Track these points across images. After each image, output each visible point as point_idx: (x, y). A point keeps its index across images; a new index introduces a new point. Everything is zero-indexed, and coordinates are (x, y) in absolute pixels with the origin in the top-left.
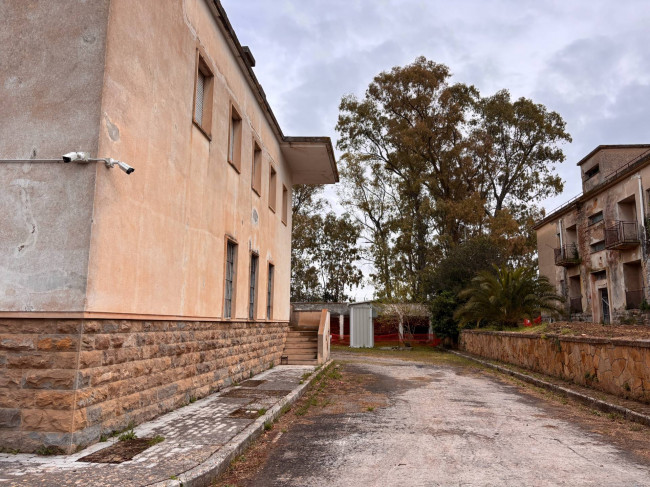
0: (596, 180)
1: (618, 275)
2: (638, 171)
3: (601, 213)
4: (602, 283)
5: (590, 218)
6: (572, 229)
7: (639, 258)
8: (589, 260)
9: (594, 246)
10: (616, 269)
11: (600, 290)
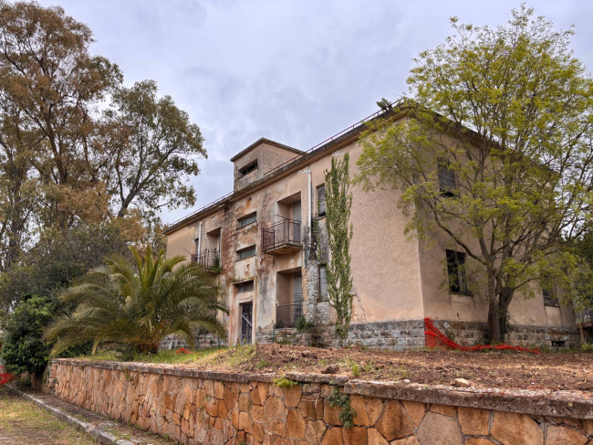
0: (252, 178)
1: (269, 286)
2: (308, 165)
3: (255, 213)
4: (245, 296)
5: (239, 220)
6: (214, 235)
7: (299, 264)
8: (232, 269)
9: (239, 252)
10: (266, 279)
11: (240, 304)
